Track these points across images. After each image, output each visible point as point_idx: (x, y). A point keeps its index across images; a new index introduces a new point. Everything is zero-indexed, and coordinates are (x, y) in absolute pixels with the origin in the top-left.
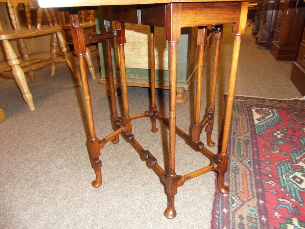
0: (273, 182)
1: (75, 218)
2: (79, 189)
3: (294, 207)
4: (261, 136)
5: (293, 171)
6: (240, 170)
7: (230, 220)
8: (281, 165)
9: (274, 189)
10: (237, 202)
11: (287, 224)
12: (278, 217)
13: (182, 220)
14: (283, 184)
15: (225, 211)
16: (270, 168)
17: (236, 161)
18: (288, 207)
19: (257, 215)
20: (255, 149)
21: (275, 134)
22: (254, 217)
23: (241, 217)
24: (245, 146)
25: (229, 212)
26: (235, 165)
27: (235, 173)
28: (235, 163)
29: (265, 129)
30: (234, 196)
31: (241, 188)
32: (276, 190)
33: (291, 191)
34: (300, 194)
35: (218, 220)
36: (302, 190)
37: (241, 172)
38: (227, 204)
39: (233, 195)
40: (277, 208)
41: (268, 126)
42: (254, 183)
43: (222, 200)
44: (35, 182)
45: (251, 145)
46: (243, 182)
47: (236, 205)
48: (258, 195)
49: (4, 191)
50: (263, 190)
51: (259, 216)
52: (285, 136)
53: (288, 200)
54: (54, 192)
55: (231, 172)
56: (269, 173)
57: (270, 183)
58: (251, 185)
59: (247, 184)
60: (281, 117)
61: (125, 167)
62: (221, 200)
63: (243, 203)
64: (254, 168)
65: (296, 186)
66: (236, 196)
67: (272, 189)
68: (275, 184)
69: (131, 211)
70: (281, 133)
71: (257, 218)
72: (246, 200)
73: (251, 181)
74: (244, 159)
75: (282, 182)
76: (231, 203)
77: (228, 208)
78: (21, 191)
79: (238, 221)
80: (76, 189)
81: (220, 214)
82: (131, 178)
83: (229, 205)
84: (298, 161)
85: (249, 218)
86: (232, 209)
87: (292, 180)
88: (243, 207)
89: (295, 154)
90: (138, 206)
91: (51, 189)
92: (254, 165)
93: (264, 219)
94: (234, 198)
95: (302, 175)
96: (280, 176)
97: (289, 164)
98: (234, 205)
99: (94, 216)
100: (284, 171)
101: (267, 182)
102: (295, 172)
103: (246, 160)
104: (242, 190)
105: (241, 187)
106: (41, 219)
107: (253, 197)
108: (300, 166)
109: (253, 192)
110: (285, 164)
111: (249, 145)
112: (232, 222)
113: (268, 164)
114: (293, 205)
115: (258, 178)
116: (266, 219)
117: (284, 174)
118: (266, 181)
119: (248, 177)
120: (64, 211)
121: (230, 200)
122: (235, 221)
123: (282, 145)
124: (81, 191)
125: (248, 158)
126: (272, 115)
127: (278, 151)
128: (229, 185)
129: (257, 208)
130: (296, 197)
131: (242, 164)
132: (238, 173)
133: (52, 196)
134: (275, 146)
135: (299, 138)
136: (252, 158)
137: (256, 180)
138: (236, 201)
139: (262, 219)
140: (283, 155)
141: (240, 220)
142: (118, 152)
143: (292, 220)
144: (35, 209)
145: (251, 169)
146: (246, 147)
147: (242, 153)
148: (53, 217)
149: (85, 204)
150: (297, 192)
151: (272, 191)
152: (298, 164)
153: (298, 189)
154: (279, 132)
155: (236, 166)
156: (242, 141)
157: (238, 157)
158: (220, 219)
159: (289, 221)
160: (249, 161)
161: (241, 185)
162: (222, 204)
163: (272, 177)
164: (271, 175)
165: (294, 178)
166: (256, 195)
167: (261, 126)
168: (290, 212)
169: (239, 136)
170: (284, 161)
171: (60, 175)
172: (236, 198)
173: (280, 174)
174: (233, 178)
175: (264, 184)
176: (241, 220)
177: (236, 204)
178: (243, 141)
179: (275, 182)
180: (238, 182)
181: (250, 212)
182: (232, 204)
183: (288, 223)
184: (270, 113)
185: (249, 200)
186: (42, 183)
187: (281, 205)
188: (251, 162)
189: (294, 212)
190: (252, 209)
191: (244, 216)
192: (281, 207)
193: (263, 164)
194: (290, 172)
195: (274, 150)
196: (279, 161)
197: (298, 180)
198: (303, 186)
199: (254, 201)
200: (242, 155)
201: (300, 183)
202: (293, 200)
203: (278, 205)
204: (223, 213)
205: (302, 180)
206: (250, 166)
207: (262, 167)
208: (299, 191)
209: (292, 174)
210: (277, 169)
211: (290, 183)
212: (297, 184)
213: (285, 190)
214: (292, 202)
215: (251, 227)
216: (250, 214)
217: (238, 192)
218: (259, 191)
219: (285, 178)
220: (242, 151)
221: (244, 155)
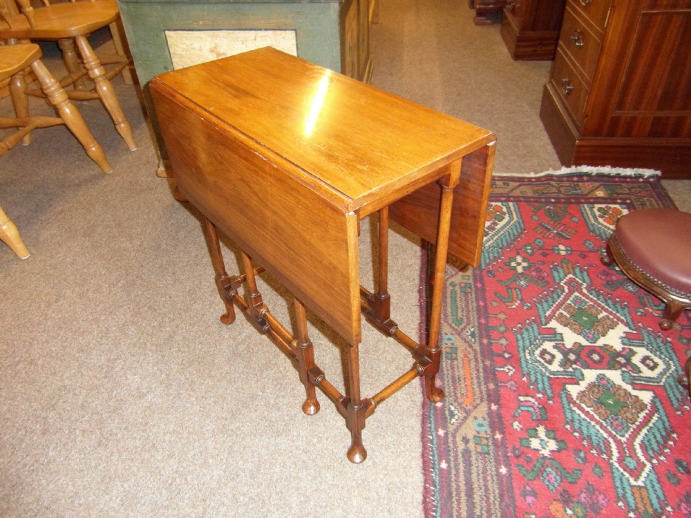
0: (511, 368)
1: (200, 490)
2: (189, 433)
3: (540, 409)
4: (489, 272)
5: (541, 341)
6: (459, 351)
7: (449, 447)
8: (523, 330)
9: (512, 380)
10: (459, 414)
11: (531, 439)
12: (519, 430)
13: (377, 460)
14: (525, 369)
15: (441, 432)
16: (507, 340)
17: (452, 334)
18: (531, 409)
19: (489, 432)
20: (481, 304)
21: (513, 264)
22: (485, 436)
23: (466, 440)
24: (463, 298)
25: (446, 434)
26: (451, 342)
27: (452, 360)
28: (449, 339)
29: (496, 255)
30: (452, 404)
31: (462, 388)
32: (516, 382)
33: (537, 379)
34: (549, 383)
35: (432, 451)
36: (554, 375)
37: (460, 355)
38: (443, 420)
39: (451, 402)
40: (516, 415)
41: (500, 246)
42: (481, 374)
43: (436, 415)
44: (102, 434)
45: (474, 296)
46: (464, 375)
47: (457, 420)
48: (489, 395)
49: (49, 462)
50: (496, 385)
51: (491, 432)
52: (529, 267)
53: (533, 397)
54: (146, 447)
55: (444, 359)
56: (505, 349)
57: (506, 369)
58: (478, 378)
59: (472, 378)
60: (523, 223)
61: (261, 374)
62: (434, 415)
63: (468, 413)
64: (481, 344)
65: (544, 370)
66: (455, 404)
67: (509, 381)
68: (514, 370)
69: (292, 460)
70: (524, 261)
71: (488, 436)
72: (471, 408)
73: (478, 370)
74: (465, 328)
75: (524, 365)
76: (449, 417)
77: (445, 427)
78: (83, 456)
79: (461, 446)
80: (185, 435)
81: (433, 439)
82: (278, 396)
83: (446, 422)
84: (548, 319)
85: (477, 437)
86: (451, 428)
87: (539, 358)
88: (467, 421)
89: (545, 305)
90: (302, 448)
91: (138, 443)
92: (481, 338)
93: (498, 436)
94: (452, 408)
95: (554, 347)
96: (522, 355)
97: (535, 326)
98: (453, 420)
99: (233, 479)
100: (527, 343)
101: (502, 369)
102: (544, 341)
103: (467, 329)
104: (464, 391)
105: (463, 385)
106: (143, 502)
107: (482, 401)
108: (551, 328)
109: (481, 392)
110: (530, 328)
111: (471, 295)
112: (452, 451)
113: (503, 333)
114: (539, 404)
115: (488, 363)
116: (502, 435)
117: (528, 349)
118: (500, 368)
119: (473, 363)
120: (178, 480)
121: (447, 412)
122: (457, 447)
123: (525, 289)
124: (195, 437)
125: (471, 325)
126: (507, 218)
127: (519, 302)
128: (444, 384)
129: (488, 420)
130: (544, 389)
131: (462, 338)
132: (456, 359)
133: (147, 456)
134: (514, 291)
135: (551, 269)
136: (476, 324)
137: (485, 367)
138: (456, 412)
139: (496, 437)
140: (527, 309)
141: (463, 444)
142: (239, 344)
143: (537, 431)
144: (122, 486)
145: (477, 347)
146: (466, 300)
147: (460, 315)
148: (161, 494)
149: (211, 461)
150: (546, 379)
151: (509, 385)
152: (549, 326)
153: (548, 374)
154: (519, 259)
155: (452, 344)
156: (458, 289)
157: (453, 325)
158: (434, 449)
159: (532, 432)
160: (472, 330)
161: (462, 382)
162: (436, 421)
163: (509, 358)
164: (508, 354)
165: (544, 352)
166: (485, 397)
167: (490, 247)
168: (534, 418)
169: (452, 276)
170: (528, 321)
171: (145, 411)
172: (455, 408)
173: (521, 349)
174: (448, 370)
175: (497, 373)
176: (466, 445)
177: (456, 417)
178: (461, 287)
179: (514, 367)
180: (457, 377)
181: (478, 429)
182: (451, 419)
183: (531, 437)
184: (505, 214)
185: (475, 407)
186: (116, 434)
187: (522, 408)
188: (476, 332)
189: (540, 417)
190: (481, 422)
191: (470, 437)
192: (522, 411)
193: (494, 334)
194: (537, 344)
195: (512, 302)
196: (519, 323)
197: (548, 357)
198: (555, 367)
199: (483, 408)
200: (461, 319)
201: (550, 362)
202: (540, 395)
203: (519, 408)
204: (438, 436)
205: (553, 357)
206: (475, 340)
207: (493, 340)
208: (548, 377)
209: (539, 347)
210: (518, 340)
211: (536, 364)
212: (546, 364)
213: (529, 379)
214: (538, 399)
215: (481, 454)
216: (478, 432)
217: (459, 395)
218: (490, 388)
219: (528, 357)
220: (459, 311)
221: (464, 318)
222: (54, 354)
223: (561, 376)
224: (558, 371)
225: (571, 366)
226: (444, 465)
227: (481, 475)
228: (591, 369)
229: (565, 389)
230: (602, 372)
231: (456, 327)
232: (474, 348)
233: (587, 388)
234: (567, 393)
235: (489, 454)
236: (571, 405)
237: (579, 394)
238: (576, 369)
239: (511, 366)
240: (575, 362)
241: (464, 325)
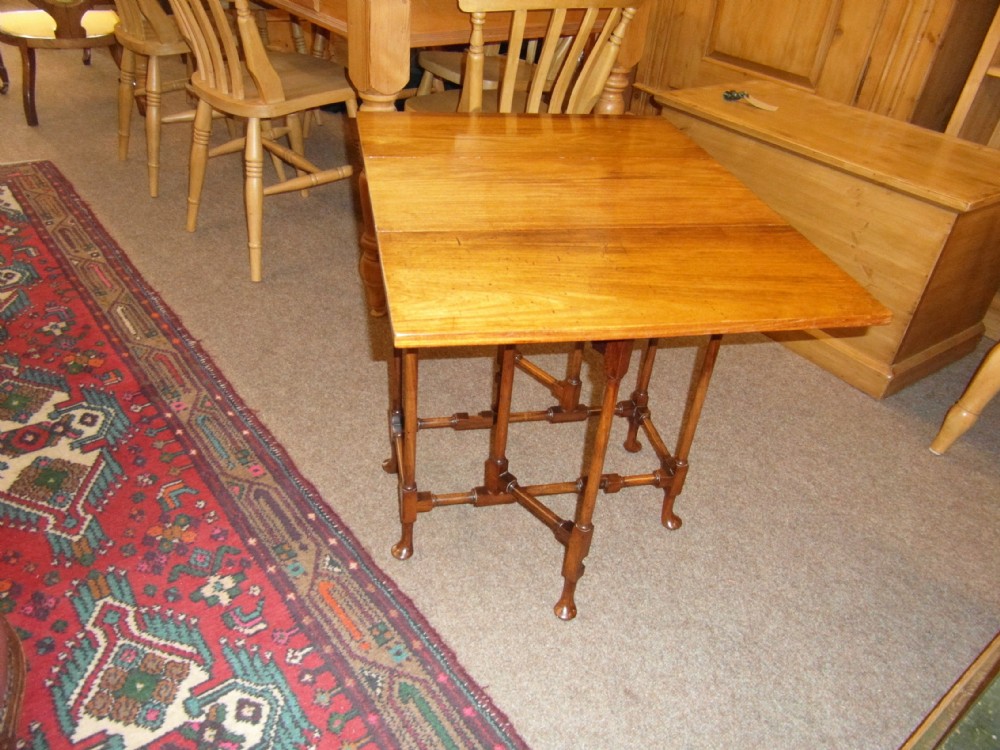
0: (294, 661)
3: (234, 625)
5: (267, 738)
6: (374, 643)
9: (285, 645)
11: (234, 585)
12: (252, 588)
14: (272, 669)
15: (333, 541)
18: (245, 619)
19: (283, 567)
22: (286, 561)
23: (304, 548)
25: (327, 543)
27: (375, 626)
28: (398, 653)
30: (340, 573)
32: (277, 643)
34: (232, 667)
35: (330, 522)
36: (230, 685)
37: (368, 637)
38: (338, 553)
39: (342, 575)
40: (261, 603)
42: (326, 628)
43: (350, 554)
47: (325, 561)
48: (304, 608)
50: (301, 626)
51: (281, 569)
53: (248, 636)
55: (385, 620)
57: (300, 655)
58: (328, 621)
59: (335, 616)
63: (317, 574)
64: (351, 674)
66: (336, 576)
67: (288, 641)
68: (287, 659)
71: (282, 563)
72: (317, 581)
73: (335, 631)
75: (278, 677)
76: (335, 559)
77: (332, 548)
79: (305, 540)
81: (337, 532)
83: (334, 554)
85: (293, 556)
86: (325, 551)
87: (260, 700)
88: (312, 566)
92: (358, 684)
93: (272, 569)
94: (336, 569)
95: (242, 737)
96: (287, 691)
98: (328, 559)
100: (288, 721)
101: (304, 652)
103: (386, 686)
104: (336, 595)
105: (341, 601)
107: (308, 595)
109: (315, 606)
113: (331, 716)
114: (238, 631)
115: (328, 650)
116: (268, 571)
117: (282, 707)
118: (308, 653)
119: (346, 638)
125: (384, 699)
128: (363, 590)
129: (290, 579)
130: (237, 655)
131: (384, 668)
132: (370, 629)
137: (328, 641)
138: (330, 568)
139: (274, 567)
143: (230, 597)
145: (356, 665)
147: (411, 705)
150: (240, 673)
151: (285, 635)
153: (239, 681)
155: (390, 649)
157: (409, 682)
159: (233, 594)
160: (378, 691)
163: (301, 676)
164: (306, 683)
165: (255, 719)
166: (308, 604)
168: (238, 610)
172: (334, 572)
174: (370, 609)
175: (309, 643)
176: (301, 544)
177: (327, 564)
179: (290, 665)
181: (296, 564)
182: (331, 558)
183: (233, 587)
185: (312, 584)
187: (257, 614)
188: (370, 690)
189: (232, 613)
190: (297, 572)
191: (301, 553)
192: (256, 610)
193: (344, 705)
197: (247, 712)
198: (230, 700)
199: (303, 587)
200: (406, 702)
201: (242, 704)
202: (240, 643)
203: (261, 612)
204: (333, 537)
205: (239, 717)
206: (364, 675)
207: (339, 693)
208: (236, 677)
209: (266, 724)
210: (304, 716)
211: (260, 688)
212: (246, 696)
213: (263, 658)
214: (240, 636)
215: (282, 544)
216: (295, 561)
217: (339, 587)
218: (307, 617)
219: (276, 693)
220: (418, 715)
221: (403, 706)
223: (218, 688)
224: (226, 693)
225: (207, 715)
226: (312, 516)
227: (272, 525)
228: (175, 729)
229: (207, 671)
230: (160, 733)
231: (403, 680)
232: (358, 661)
233: (177, 690)
234: (205, 665)
235: (274, 548)
236: (195, 651)
237: (187, 675)
238: (198, 715)
239: (295, 665)
240: (202, 727)
241: (396, 693)
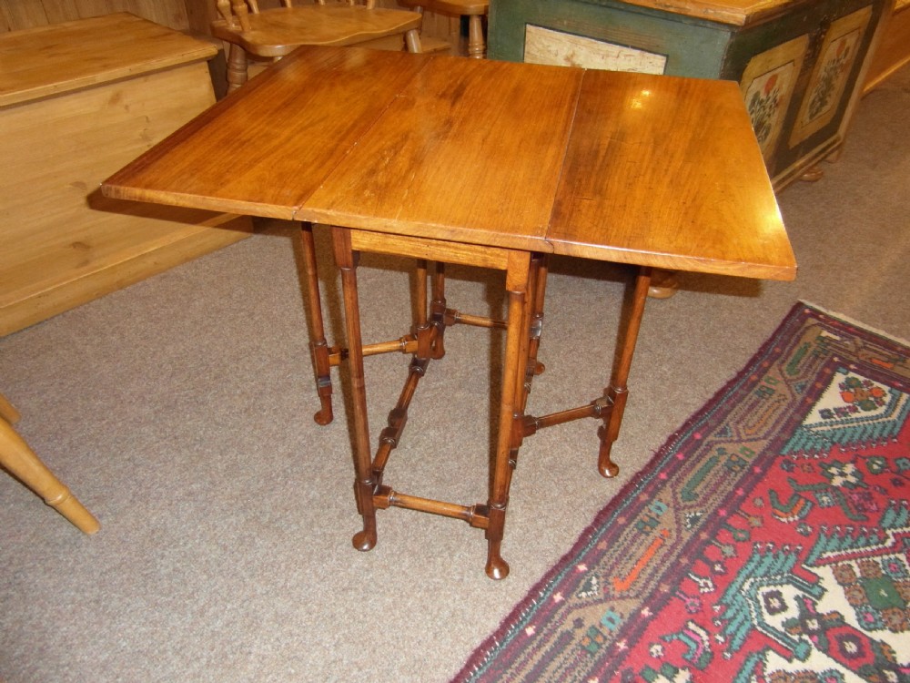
0: (710, 584)
1: (290, 499)
2: (320, 446)
3: (705, 652)
4: (788, 462)
5: (784, 580)
6: (659, 528)
7: (553, 617)
8: (771, 554)
9: (699, 598)
10: (596, 591)
11: (660, 676)
12: (655, 655)
13: (466, 579)
14: (728, 599)
15: (558, 597)
16: (735, 552)
17: (668, 505)
18: (693, 646)
19: (614, 634)
20: (740, 492)
21: (834, 470)
22: (606, 633)
23: (579, 623)
24: (721, 474)
25: (562, 603)
26: (659, 512)
27: (641, 531)
28: (659, 508)
29: (818, 447)
30: (597, 577)
31: (627, 567)
32: (701, 604)
33: (734, 618)
34: (747, 634)
35: (531, 609)
36: (764, 628)
37: (656, 533)
38: (569, 589)
39: (599, 574)
40: (667, 639)
41: (835, 440)
42: (664, 569)
43: (568, 575)
44: (254, 404)
45: (738, 478)
46: (642, 556)
47: (588, 596)
48: (652, 596)
49: (202, 403)
50: (673, 591)
51: (618, 636)
52: (855, 486)
53: (709, 634)
54: (278, 436)
55: (632, 526)
56: (722, 560)
57: (702, 583)
58: (656, 570)
59: (648, 566)
60: (902, 428)
61: (425, 429)
62: (566, 575)
63: (608, 597)
64: (697, 535)
65: (754, 614)
66: (602, 579)
67: (694, 597)
68: (712, 590)
69: (386, 525)
70: (853, 474)
71: (609, 637)
72: (617, 595)
73: (663, 562)
74: (691, 507)
75: (732, 591)
76: (581, 588)
77: (567, 595)
78: (228, 413)
79: (568, 625)
80: (315, 445)
81: (543, 598)
82: (423, 459)
83: (574, 591)
84: (821, 562)
85: (595, 631)
86: (574, 600)
87: (760, 598)
88: (599, 606)
89: (834, 543)
90: (404, 520)
91: (275, 428)
92: (702, 529)
93: (622, 645)
94: (594, 581)
95: (797, 598)
96: (740, 579)
97: (793, 558)
98: (584, 594)
99: (323, 507)
100: (761, 571)
101: (697, 579)
102: (788, 583)
103: (692, 510)
104: (625, 572)
105: (629, 566)
106: (240, 478)
107: (637, 596)
108: (815, 574)
109: (645, 587)
110: (782, 557)
111: (736, 475)
112: (553, 624)
113: (738, 541)
114: (710, 646)
115: (684, 561)
116: (626, 647)
117: (755, 578)
118: (695, 576)
119: (664, 550)
120: (280, 478)
121: (583, 582)
122: (563, 624)
123: (823, 508)
124: (322, 451)
125: (703, 508)
126: (881, 410)
127: (797, 518)
128: (607, 551)
129: (626, 620)
130: (733, 635)
131: (677, 516)
132: (647, 534)
133: (272, 443)
134: (802, 501)
135: (890, 505)
136: (710, 511)
137: (677, 563)
138: (595, 588)
139: (618, 644)
140: (801, 533)
141: (572, 626)
142: (429, 389)
143: (677, 672)
144: (237, 455)
145: (686, 536)
146: (723, 479)
147: (698, 490)
148: (259, 481)
149: (318, 480)
150: (747, 625)
151: (689, 601)
152: (814, 570)
153: (755, 622)
154: (849, 468)
155: (658, 516)
156: (723, 460)
157: (679, 496)
158: (535, 608)
159: (669, 671)
160: (698, 514)
161: (633, 561)
162: (563, 582)
163: (720, 573)
164: (722, 567)
165: (778, 595)
166: (646, 594)
167: (817, 433)
168: (688, 657)
169: (732, 441)
170: (787, 547)
171: (301, 404)
172: (598, 583)
173: (745, 572)
174: (626, 540)
175: (686, 579)
176: (575, 627)
177: (589, 593)
178: (730, 459)
179: (715, 586)
180: (631, 553)
181: (605, 622)
182: (581, 592)
183: (663, 674)
184: (882, 403)
185: (622, 598)
186: (264, 411)
187: (681, 636)
188: (702, 520)
189: (695, 661)
190: (614, 617)
191: (587, 624)
192: (679, 639)
193: (724, 535)
194: (776, 580)
195: (786, 513)
196: (771, 543)
197: (775, 603)
198: (776, 621)
199: (632, 605)
200: (697, 495)
201: (772, 611)
202: (721, 639)
203: (677, 634)
204: (551, 599)
205: (784, 608)
206: (692, 527)
207: (717, 541)
208: (753, 626)
209: (775, 585)
210: (750, 560)
211: (750, 602)
212: (764, 610)
213: (723, 612)
214: (713, 642)
215: (583, 648)
216: (601, 625)
217: (615, 572)
218: (661, 590)
219: (746, 586)
220: (702, 485)
221: (701, 496)
222: (271, 317)
223: (772, 636)
224: (773, 628)
225: (800, 634)
226: (530, 631)
227: (563, 670)
228: (829, 656)
229: (764, 655)
230: (842, 670)
231: (680, 501)
232: (682, 535)
233: (798, 672)
234: (761, 659)
235: (593, 655)
236: (754, 677)
237: (779, 671)
238: (806, 642)
239: (713, 582)
240: (811, 633)
241: (694, 503)
